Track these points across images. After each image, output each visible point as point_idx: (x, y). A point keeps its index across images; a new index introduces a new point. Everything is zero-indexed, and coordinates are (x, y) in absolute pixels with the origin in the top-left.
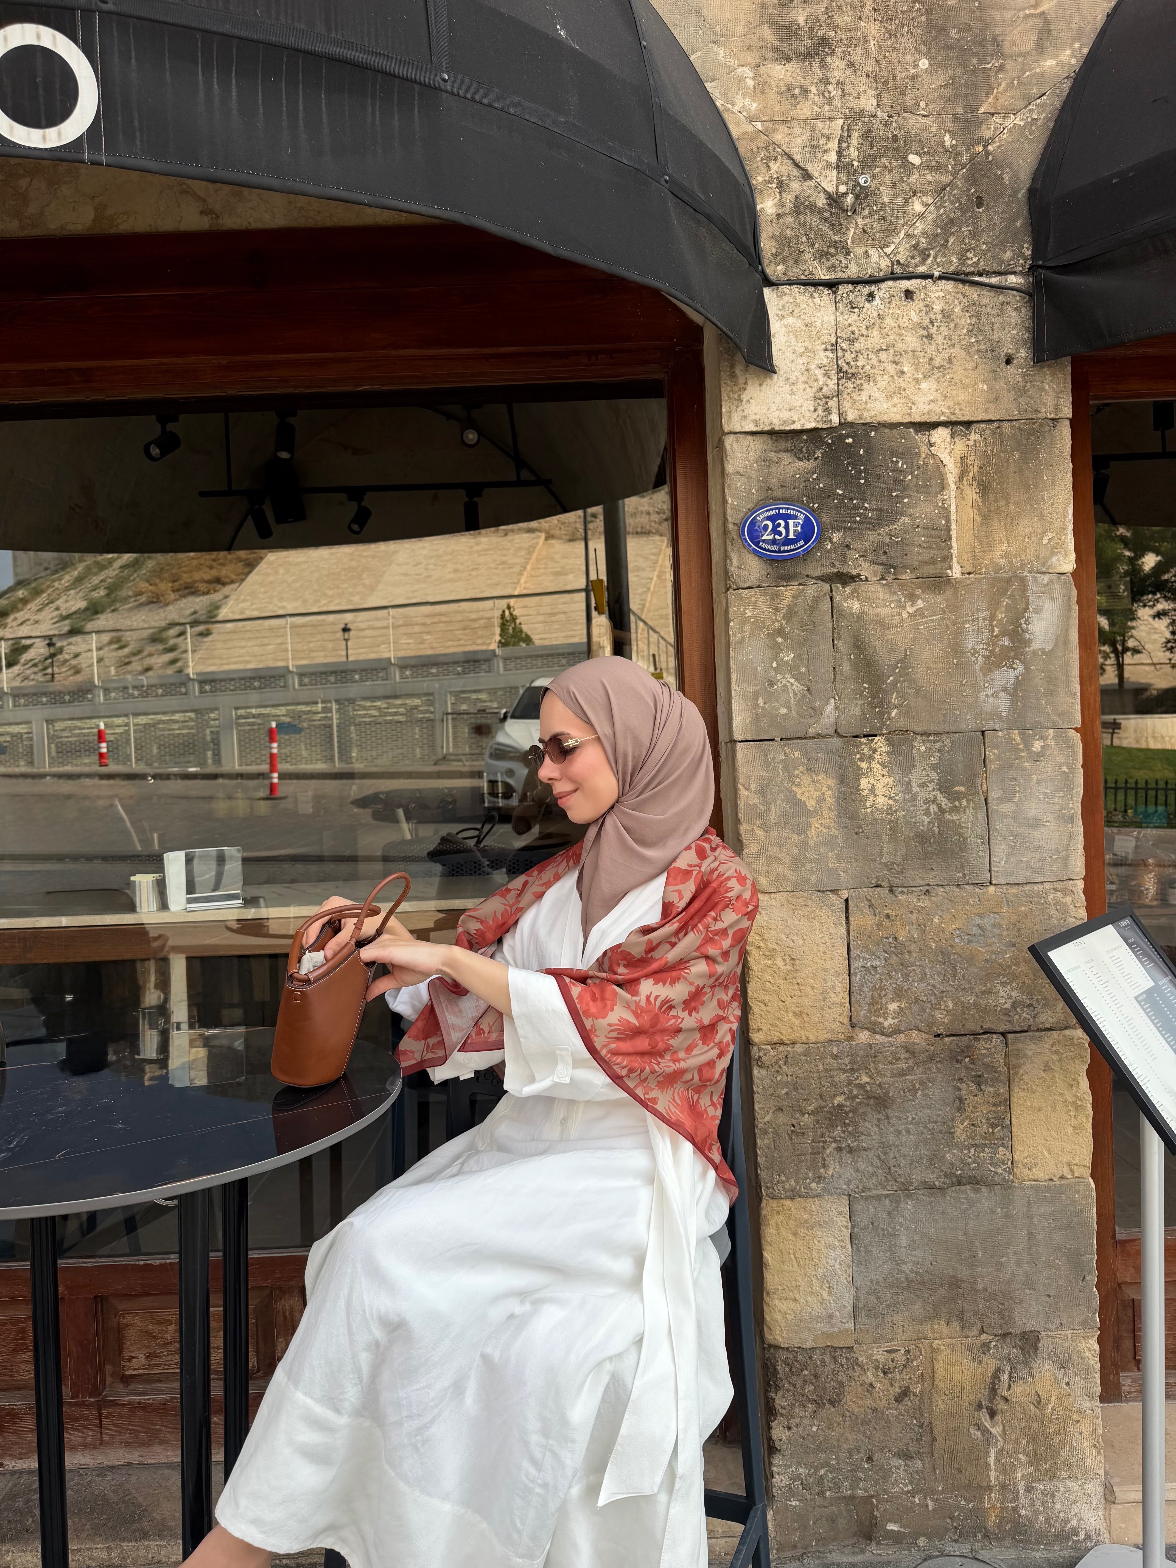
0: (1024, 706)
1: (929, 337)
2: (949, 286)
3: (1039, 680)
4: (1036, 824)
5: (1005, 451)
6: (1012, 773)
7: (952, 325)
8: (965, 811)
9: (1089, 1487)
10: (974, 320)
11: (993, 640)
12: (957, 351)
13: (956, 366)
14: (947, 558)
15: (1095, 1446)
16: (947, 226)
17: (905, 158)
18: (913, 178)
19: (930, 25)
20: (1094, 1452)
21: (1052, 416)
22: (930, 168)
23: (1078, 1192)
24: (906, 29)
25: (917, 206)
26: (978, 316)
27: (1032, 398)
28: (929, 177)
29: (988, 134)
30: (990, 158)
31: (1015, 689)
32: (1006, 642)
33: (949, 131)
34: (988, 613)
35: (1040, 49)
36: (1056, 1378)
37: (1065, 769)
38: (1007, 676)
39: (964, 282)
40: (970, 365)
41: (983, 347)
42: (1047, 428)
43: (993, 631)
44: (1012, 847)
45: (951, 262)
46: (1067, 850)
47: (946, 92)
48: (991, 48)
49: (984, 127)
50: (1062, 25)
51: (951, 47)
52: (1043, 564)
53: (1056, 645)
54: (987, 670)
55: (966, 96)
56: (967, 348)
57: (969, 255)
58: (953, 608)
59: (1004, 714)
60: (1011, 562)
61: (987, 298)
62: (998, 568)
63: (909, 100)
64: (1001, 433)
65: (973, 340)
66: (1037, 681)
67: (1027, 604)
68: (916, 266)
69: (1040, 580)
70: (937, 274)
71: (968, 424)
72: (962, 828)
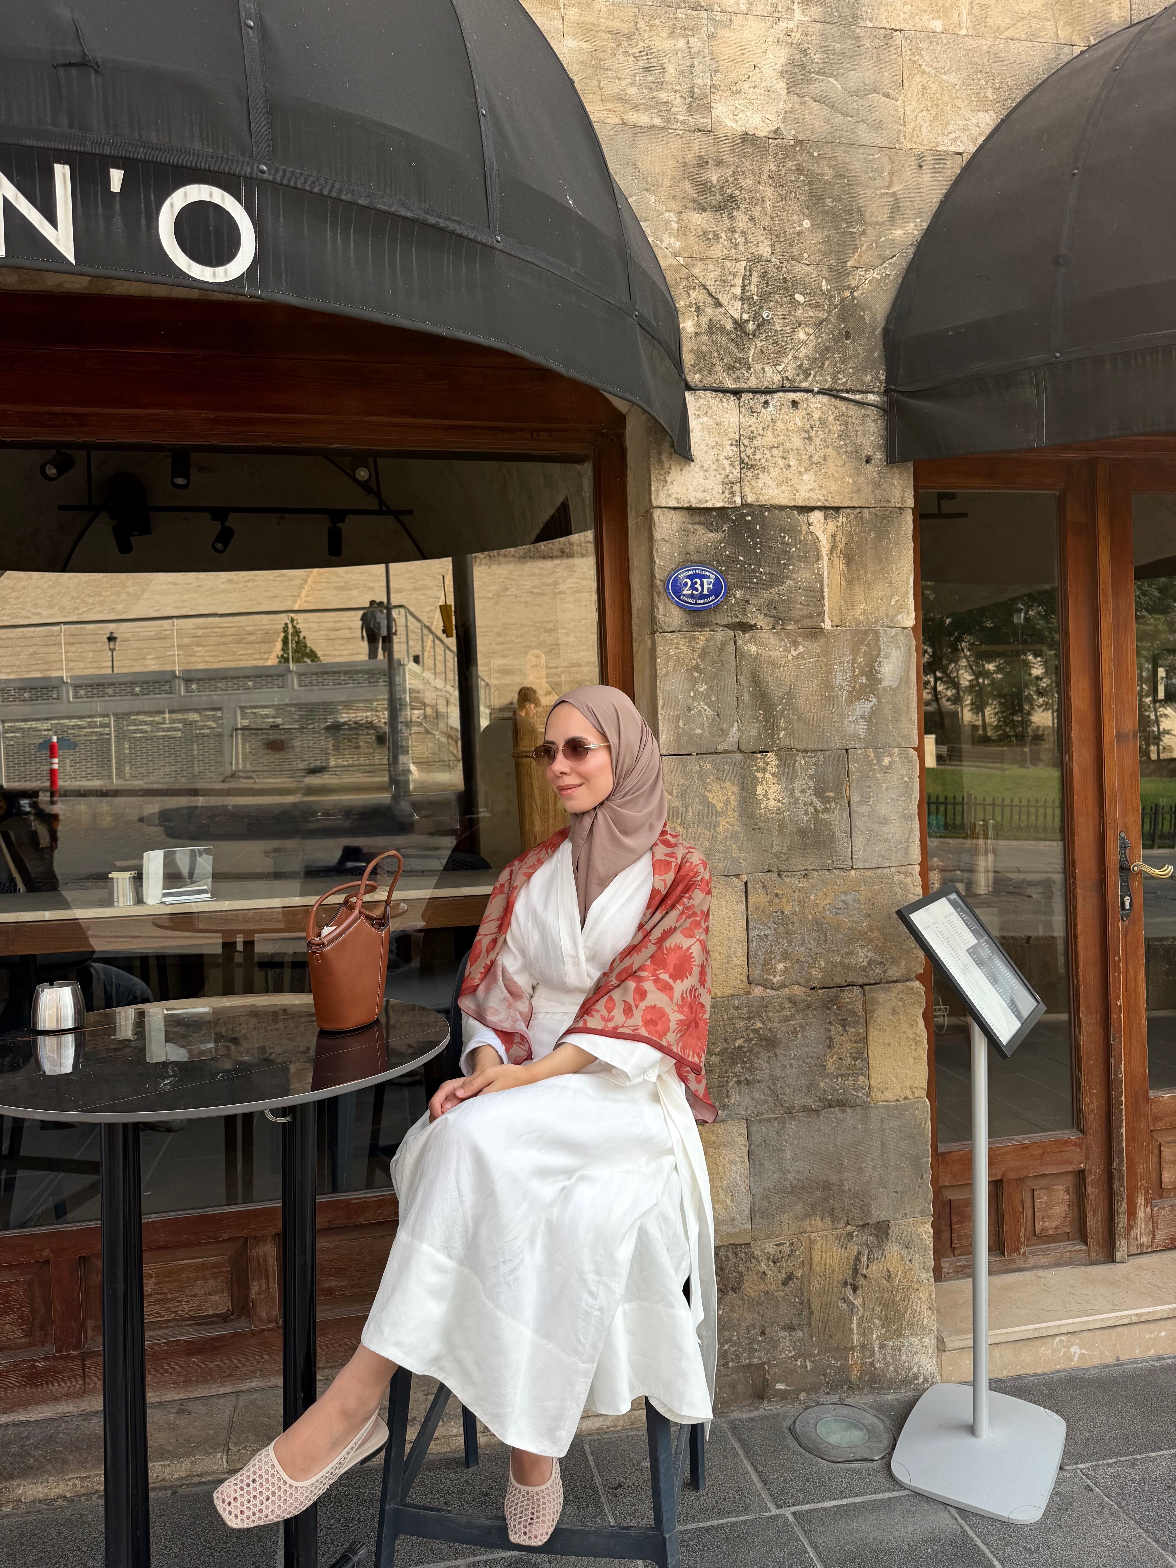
0: (877, 730)
1: (810, 439)
2: (824, 399)
3: (887, 710)
4: (885, 821)
5: (865, 532)
6: (868, 782)
7: (827, 430)
8: (833, 812)
9: (926, 1340)
10: (843, 427)
11: (854, 678)
12: (830, 451)
13: (830, 463)
14: (821, 614)
15: (930, 1308)
16: (824, 352)
17: (792, 297)
18: (799, 313)
19: (811, 194)
20: (930, 1313)
21: (899, 505)
22: (812, 306)
23: (917, 1109)
24: (793, 195)
25: (802, 336)
26: (846, 424)
27: (885, 491)
28: (810, 313)
29: (854, 283)
30: (856, 302)
31: (870, 717)
32: (864, 680)
33: (825, 278)
34: (851, 657)
35: (892, 220)
36: (902, 1257)
37: (906, 779)
38: (864, 707)
39: (836, 397)
40: (840, 463)
41: (849, 449)
42: (895, 515)
43: (854, 672)
44: (868, 840)
45: (826, 380)
46: (907, 841)
47: (823, 247)
48: (856, 216)
49: (851, 277)
50: (908, 204)
51: (827, 213)
52: (892, 621)
53: (900, 682)
54: (850, 702)
55: (838, 251)
56: (837, 449)
57: (840, 376)
58: (825, 653)
59: (862, 736)
60: (868, 619)
61: (853, 410)
62: (858, 623)
63: (795, 251)
64: (862, 518)
65: (842, 443)
66: (886, 711)
67: (880, 651)
68: (801, 382)
69: (889, 633)
70: (816, 390)
71: (837, 509)
72: (831, 825)
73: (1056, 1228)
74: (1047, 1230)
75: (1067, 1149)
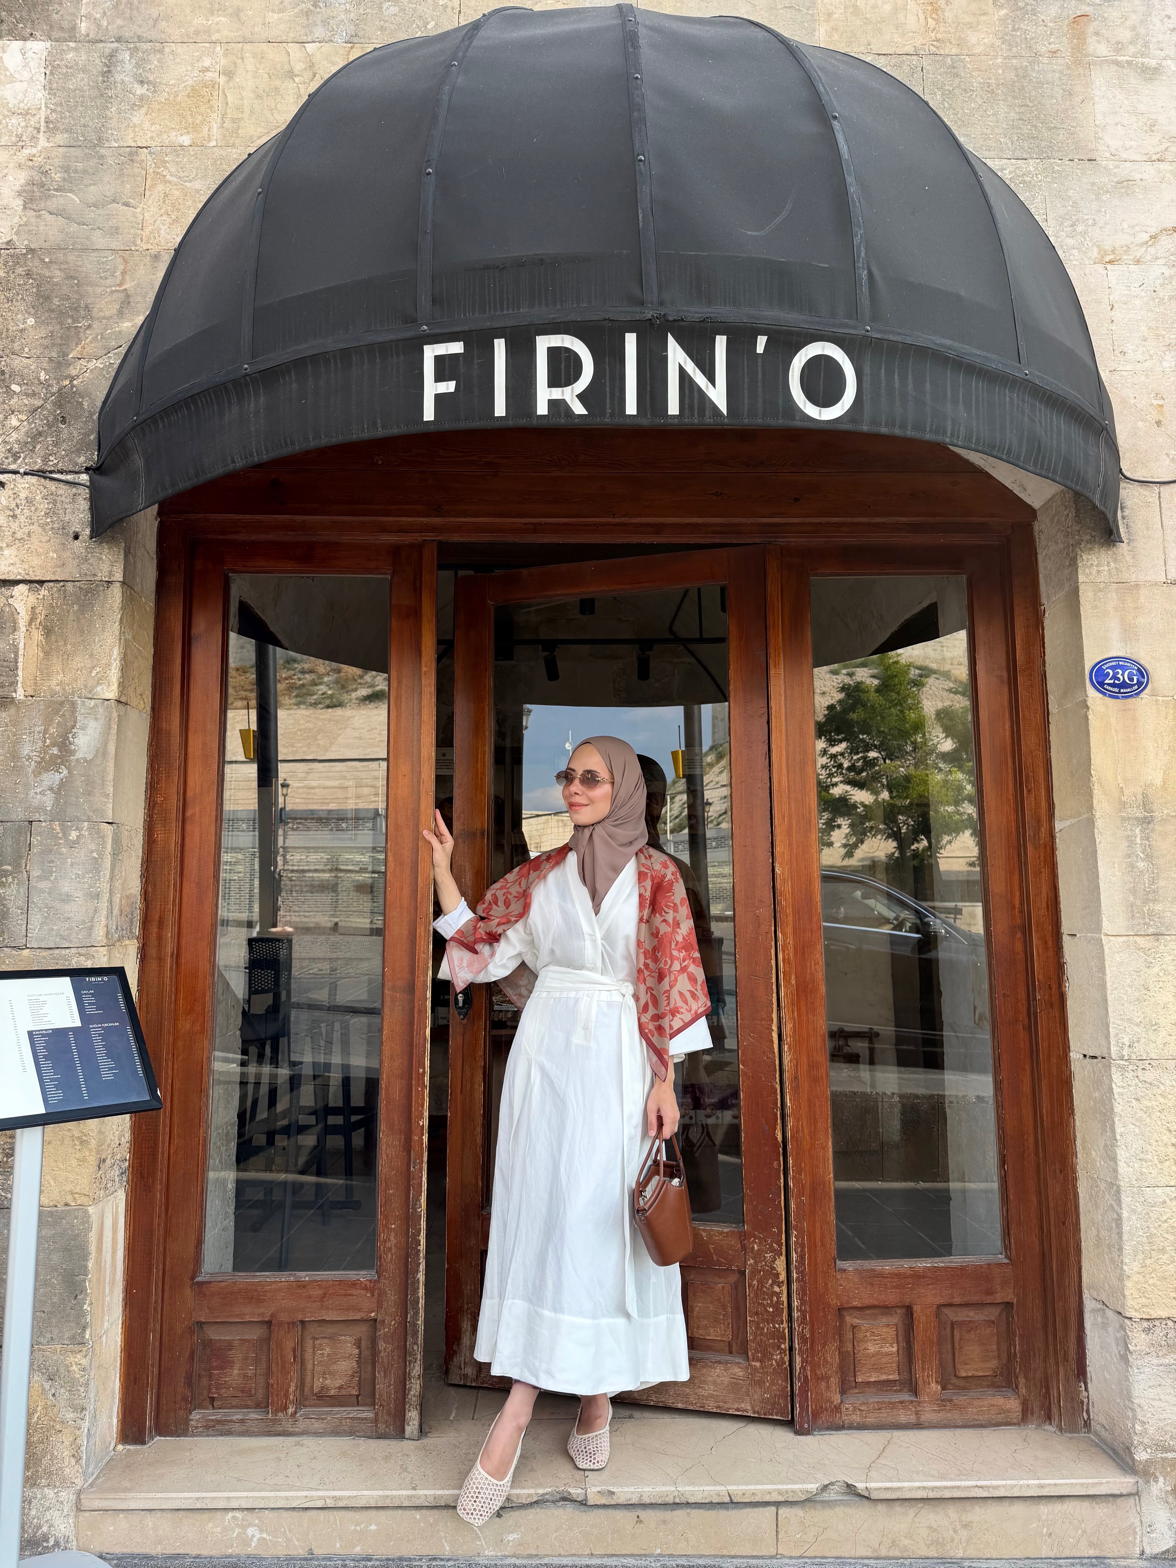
0: (65, 802)
1: (14, 516)
2: (33, 480)
3: (79, 783)
4: (67, 899)
5: (68, 605)
6: (51, 857)
7: (33, 508)
8: (10, 886)
10: (51, 506)
11: (45, 749)
12: (35, 527)
13: (34, 539)
14: (14, 684)
16: (36, 436)
17: (8, 387)
18: (13, 402)
19: (38, 295)
21: (107, 579)
22: (27, 395)
23: (76, 1218)
24: (20, 296)
25: (14, 421)
26: (55, 502)
27: (91, 565)
28: (26, 401)
29: (74, 372)
30: (74, 389)
31: (59, 789)
32: (55, 751)
33: (45, 369)
34: (43, 728)
35: (121, 314)
37: (95, 855)
38: (53, 778)
39: (45, 478)
40: (44, 539)
41: (56, 526)
42: (101, 588)
43: (45, 742)
44: (46, 918)
45: (36, 463)
46: (91, 921)
47: (46, 342)
48: (83, 313)
49: (72, 367)
50: (139, 299)
51: (53, 311)
52: (90, 692)
53: (96, 755)
54: (37, 773)
55: (60, 345)
56: (43, 526)
57: (51, 458)
58: (15, 723)
59: (48, 809)
60: (64, 689)
61: (63, 489)
62: (53, 694)
63: (16, 346)
64: (65, 591)
65: (49, 520)
66: (78, 783)
67: (75, 722)
68: (9, 464)
69: (87, 704)
70: (22, 471)
71: (41, 582)
72: (6, 900)
73: (340, 1388)
74: (328, 1389)
75: (355, 1292)
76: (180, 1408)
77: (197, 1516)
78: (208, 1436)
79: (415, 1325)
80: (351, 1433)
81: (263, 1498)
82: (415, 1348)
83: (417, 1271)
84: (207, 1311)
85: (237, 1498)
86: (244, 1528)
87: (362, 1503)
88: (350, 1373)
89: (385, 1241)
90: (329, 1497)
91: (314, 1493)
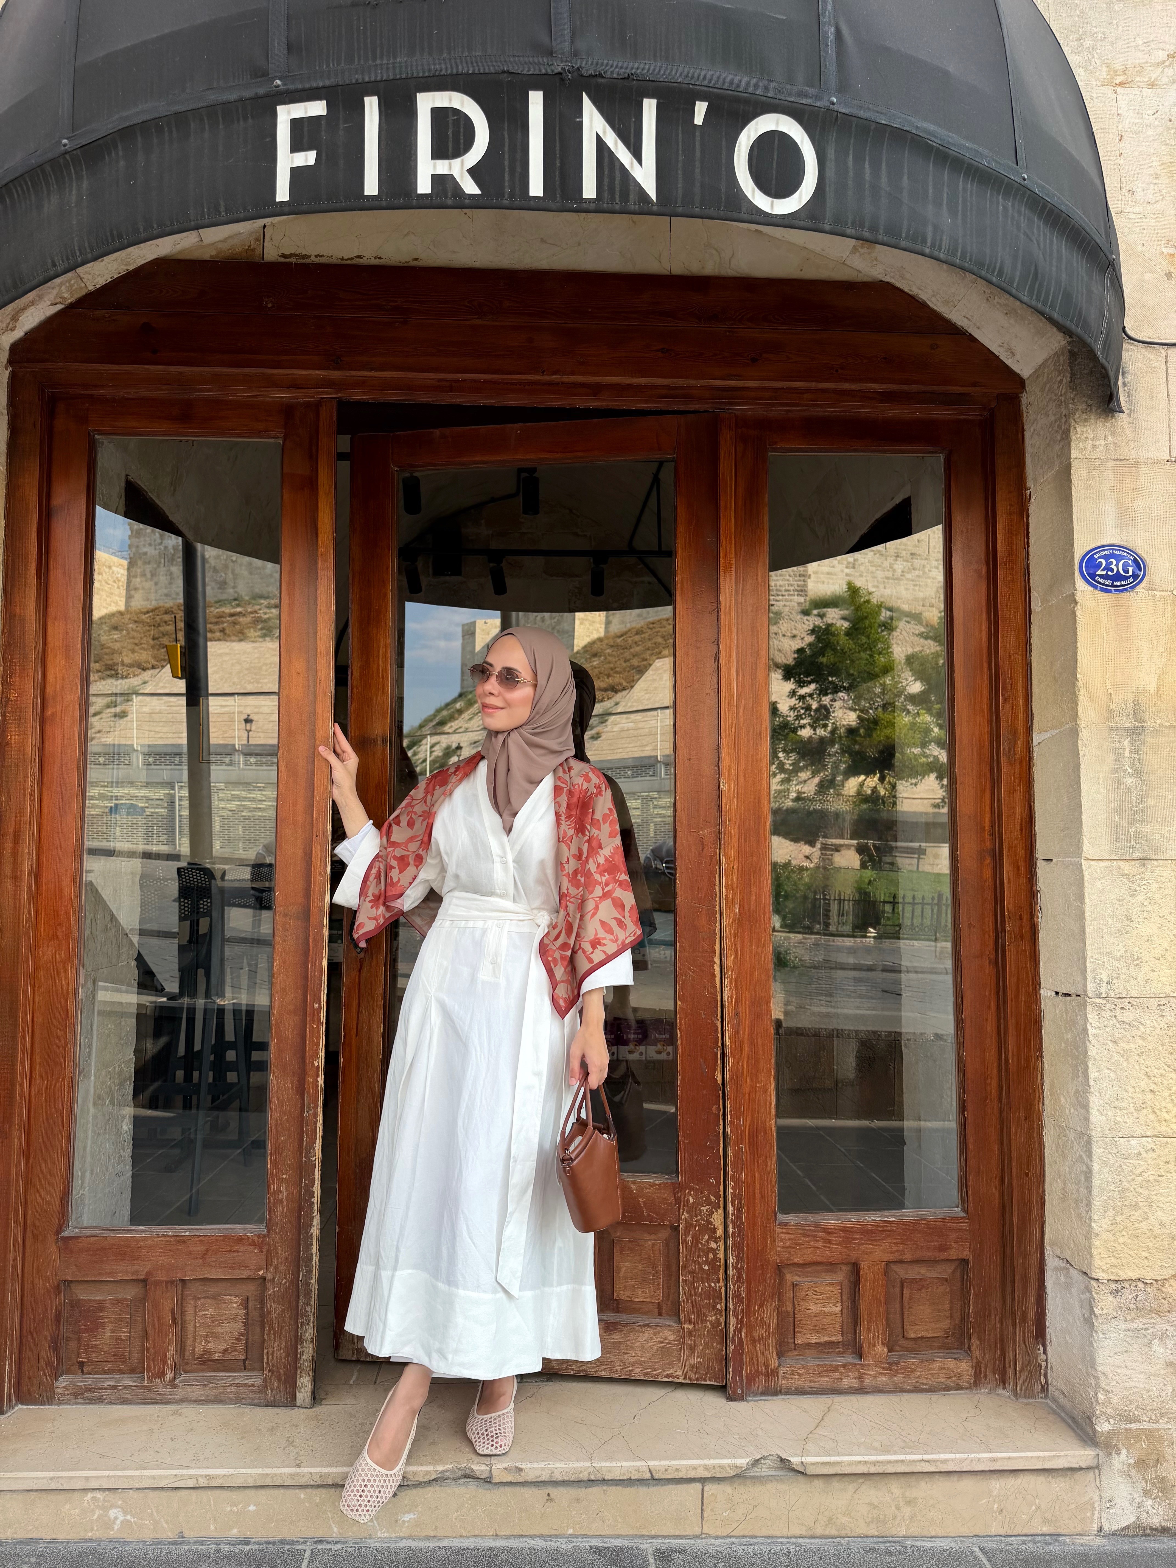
73: (225, 1352)
74: (211, 1353)
75: (242, 1248)
76: (45, 1374)
77: (52, 1497)
78: (76, 1404)
79: (308, 1284)
80: (237, 1400)
81: (127, 1477)
82: (308, 1308)
83: (311, 1226)
84: (74, 1268)
85: (98, 1477)
86: (106, 1509)
87: (239, 1482)
88: (236, 1335)
89: (275, 1193)
90: (202, 1476)
91: (184, 1472)
